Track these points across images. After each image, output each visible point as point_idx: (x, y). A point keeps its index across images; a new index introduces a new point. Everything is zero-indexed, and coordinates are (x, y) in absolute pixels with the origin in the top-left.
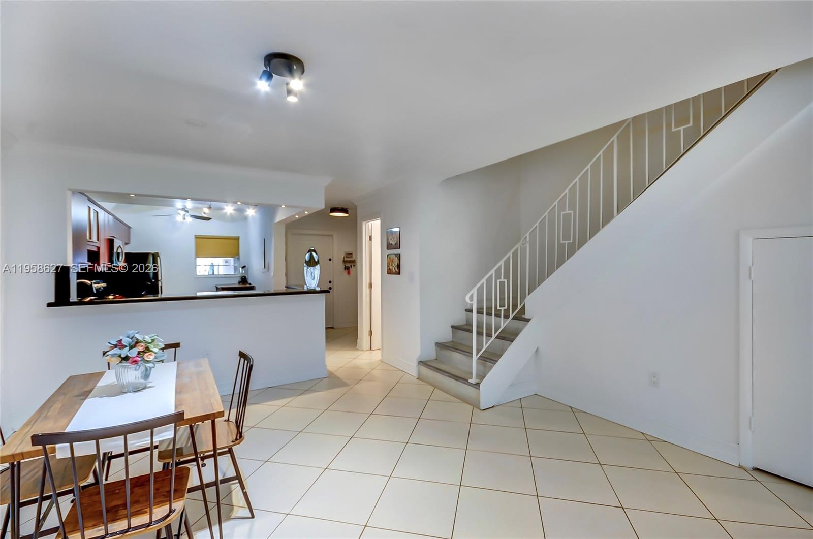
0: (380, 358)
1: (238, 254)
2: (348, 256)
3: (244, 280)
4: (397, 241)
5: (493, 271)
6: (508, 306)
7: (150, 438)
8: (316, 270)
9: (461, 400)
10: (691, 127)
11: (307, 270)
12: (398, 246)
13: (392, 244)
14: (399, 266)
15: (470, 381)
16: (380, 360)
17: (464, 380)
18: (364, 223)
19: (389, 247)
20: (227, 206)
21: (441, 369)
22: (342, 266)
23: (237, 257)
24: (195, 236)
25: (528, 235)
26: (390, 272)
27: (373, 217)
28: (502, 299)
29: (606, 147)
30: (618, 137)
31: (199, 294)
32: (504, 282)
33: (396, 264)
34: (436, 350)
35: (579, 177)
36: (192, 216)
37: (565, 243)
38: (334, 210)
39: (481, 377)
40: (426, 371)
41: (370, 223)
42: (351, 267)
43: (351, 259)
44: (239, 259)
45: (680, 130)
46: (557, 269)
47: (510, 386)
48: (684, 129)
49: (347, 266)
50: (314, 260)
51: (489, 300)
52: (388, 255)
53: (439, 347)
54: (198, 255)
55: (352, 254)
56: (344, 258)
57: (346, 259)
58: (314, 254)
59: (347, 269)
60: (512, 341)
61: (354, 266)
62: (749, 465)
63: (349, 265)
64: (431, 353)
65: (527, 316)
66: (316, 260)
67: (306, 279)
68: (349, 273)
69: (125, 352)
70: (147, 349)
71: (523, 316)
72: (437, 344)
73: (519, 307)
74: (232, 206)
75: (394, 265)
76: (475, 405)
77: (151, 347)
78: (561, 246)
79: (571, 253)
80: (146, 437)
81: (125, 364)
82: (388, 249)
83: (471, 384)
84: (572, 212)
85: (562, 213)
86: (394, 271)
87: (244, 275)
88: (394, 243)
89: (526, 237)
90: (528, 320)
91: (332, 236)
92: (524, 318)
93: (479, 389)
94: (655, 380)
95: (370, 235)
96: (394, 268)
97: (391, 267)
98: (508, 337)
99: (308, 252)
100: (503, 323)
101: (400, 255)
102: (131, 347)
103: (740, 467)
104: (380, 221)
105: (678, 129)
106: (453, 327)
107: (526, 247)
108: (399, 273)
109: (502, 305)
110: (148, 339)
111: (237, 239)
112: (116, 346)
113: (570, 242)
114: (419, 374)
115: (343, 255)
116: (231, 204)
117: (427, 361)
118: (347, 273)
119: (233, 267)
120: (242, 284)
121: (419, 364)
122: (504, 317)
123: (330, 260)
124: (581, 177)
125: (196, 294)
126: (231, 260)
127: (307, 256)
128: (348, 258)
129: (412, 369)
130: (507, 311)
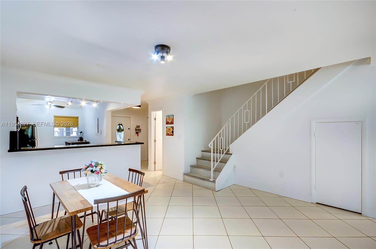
0: (162, 174)
1: (78, 126)
2: (138, 127)
3: (81, 139)
4: (172, 121)
5: (218, 134)
6: (224, 149)
7: (126, 202)
8: (122, 134)
9: (206, 188)
10: (294, 82)
11: (118, 133)
12: (172, 123)
13: (169, 122)
14: (173, 132)
15: (210, 180)
16: (162, 175)
17: (208, 180)
18: (152, 112)
19: (167, 123)
20: (83, 102)
21: (195, 176)
22: (135, 132)
24: (54, 116)
25: (230, 119)
26: (168, 135)
27: (157, 110)
28: (221, 145)
29: (263, 86)
30: (267, 83)
31: (56, 146)
32: (222, 138)
33: (171, 131)
34: (190, 168)
35: (252, 97)
36: (54, 106)
37: (246, 123)
39: (215, 178)
40: (187, 178)
41: (155, 112)
42: (139, 132)
43: (139, 129)
44: (78, 128)
45: (290, 83)
46: (243, 133)
47: (226, 181)
48: (292, 82)
49: (137, 132)
50: (121, 129)
51: (217, 146)
52: (167, 127)
53: (191, 167)
55: (139, 126)
56: (136, 128)
57: (137, 129)
58: (121, 126)
59: (137, 133)
60: (226, 163)
61: (140, 132)
62: (315, 202)
63: (138, 131)
64: (188, 170)
65: (230, 153)
66: (122, 129)
67: (117, 138)
68: (138, 135)
70: (102, 168)
71: (228, 153)
72: (191, 166)
73: (227, 149)
74: (85, 102)
75: (170, 131)
76: (213, 190)
77: (103, 166)
78: (245, 124)
79: (249, 127)
80: (125, 201)
81: (94, 174)
83: (211, 181)
84: (249, 111)
85: (245, 111)
86: (170, 134)
87: (81, 136)
88: (170, 122)
89: (229, 120)
90: (231, 154)
91: (130, 117)
92: (229, 154)
93: (215, 183)
94: (282, 174)
95: (155, 118)
96: (170, 133)
97: (168, 132)
98: (224, 161)
99: (118, 125)
100: (222, 156)
101: (173, 127)
102: (96, 167)
103: (312, 203)
104: (161, 111)
105: (289, 82)
106: (197, 158)
107: (229, 124)
108: (173, 135)
109: (221, 148)
111: (78, 118)
112: (89, 166)
113: (248, 122)
114: (184, 179)
115: (136, 127)
116: (84, 101)
117: (187, 173)
118: (137, 136)
119: (76, 132)
120: (80, 141)
121: (184, 175)
122: (222, 153)
123: (129, 129)
124: (253, 97)
125: (54, 146)
126: (75, 129)
127: (118, 126)
128: (138, 128)
129: (181, 177)
130: (223, 150)
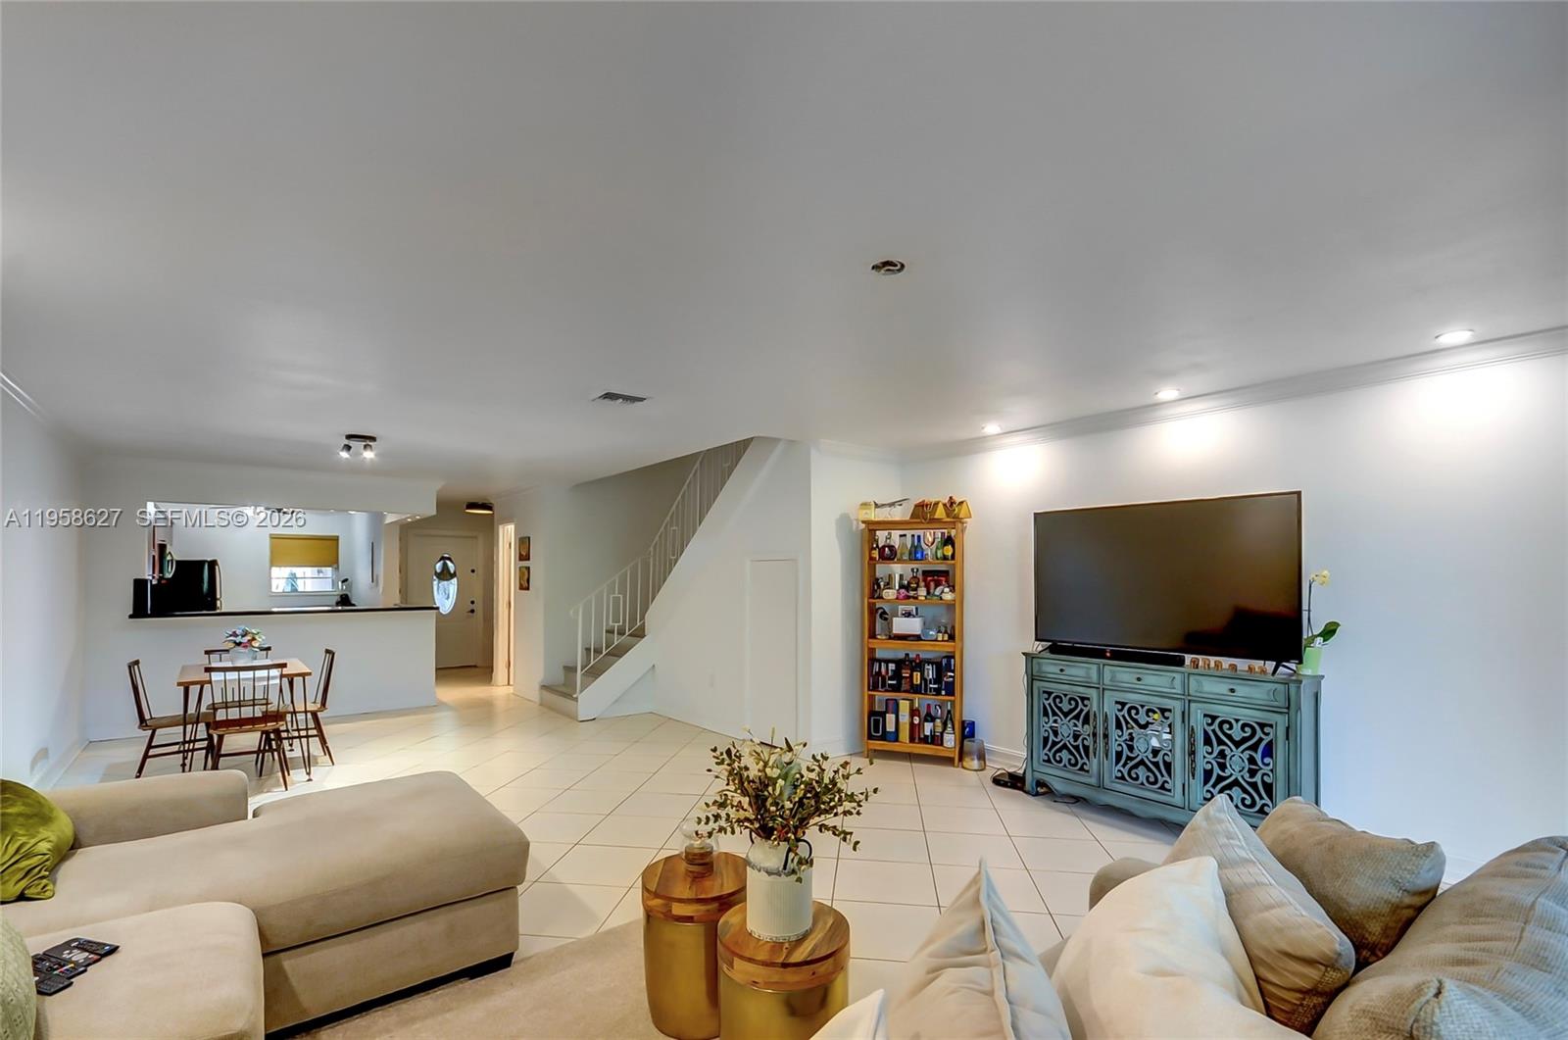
1: (336, 561)
3: (345, 599)
4: (528, 552)
5: (604, 587)
8: (452, 586)
9: (567, 716)
11: (438, 585)
12: (528, 556)
13: (524, 554)
14: (528, 581)
15: (573, 696)
17: (570, 697)
18: (500, 525)
19: (521, 557)
23: (335, 566)
24: (271, 535)
26: (522, 588)
27: (507, 520)
28: (616, 614)
32: (619, 597)
33: (526, 579)
34: (565, 674)
37: (673, 559)
38: (472, 505)
40: (547, 696)
41: (505, 527)
44: (337, 568)
50: (449, 571)
52: (520, 568)
54: (273, 563)
58: (449, 563)
60: (621, 656)
64: (559, 677)
66: (452, 572)
67: (436, 597)
69: (238, 639)
70: (254, 639)
71: (641, 632)
72: (565, 668)
73: (639, 625)
77: (257, 637)
78: (670, 562)
82: (520, 560)
83: (573, 699)
84: (677, 528)
85: (672, 529)
86: (525, 586)
87: (345, 592)
90: (644, 635)
91: (477, 538)
93: (578, 702)
95: (510, 541)
96: (525, 582)
97: (523, 581)
98: (620, 652)
99: (440, 561)
100: (618, 640)
101: (529, 568)
102: (243, 636)
104: (513, 526)
106: (587, 649)
107: (649, 561)
108: (529, 589)
109: (615, 621)
110: (254, 631)
111: (336, 539)
112: (231, 636)
113: (675, 556)
114: (541, 699)
117: (549, 685)
119: (330, 580)
120: (342, 605)
121: (541, 688)
122: (618, 634)
123: (473, 571)
126: (328, 571)
127: (439, 565)
129: (535, 694)
